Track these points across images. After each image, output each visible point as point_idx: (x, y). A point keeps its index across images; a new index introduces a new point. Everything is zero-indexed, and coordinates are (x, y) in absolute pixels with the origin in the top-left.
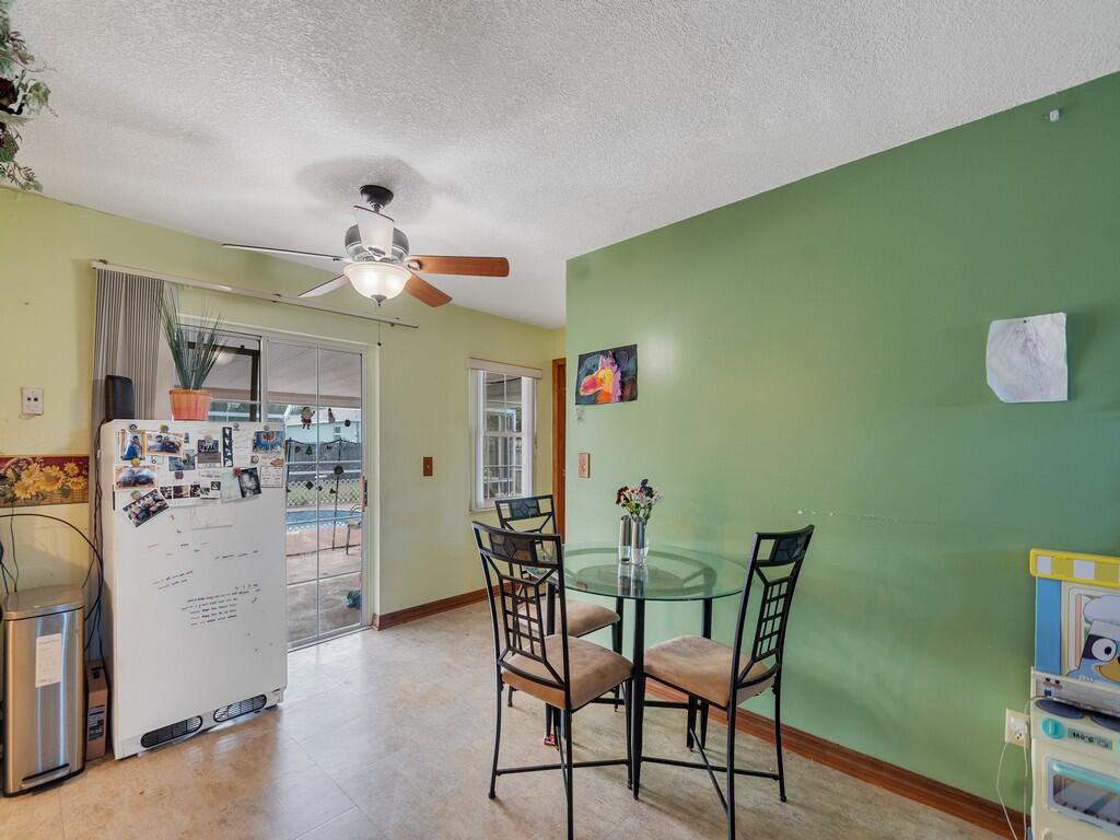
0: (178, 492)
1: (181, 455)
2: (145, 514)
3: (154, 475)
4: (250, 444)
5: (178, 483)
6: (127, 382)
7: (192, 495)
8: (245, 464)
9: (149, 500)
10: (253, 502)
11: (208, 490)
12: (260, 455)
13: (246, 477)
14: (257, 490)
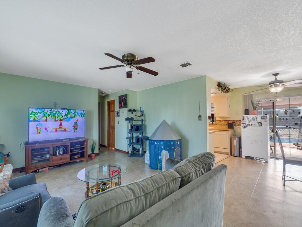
0: (249, 125)
1: (249, 120)
2: (245, 127)
3: (246, 123)
4: (260, 118)
5: (249, 124)
6: (248, 110)
7: (251, 125)
8: (260, 121)
9: (245, 126)
10: (260, 127)
11: (253, 125)
12: (262, 120)
13: (260, 123)
14: (262, 125)
